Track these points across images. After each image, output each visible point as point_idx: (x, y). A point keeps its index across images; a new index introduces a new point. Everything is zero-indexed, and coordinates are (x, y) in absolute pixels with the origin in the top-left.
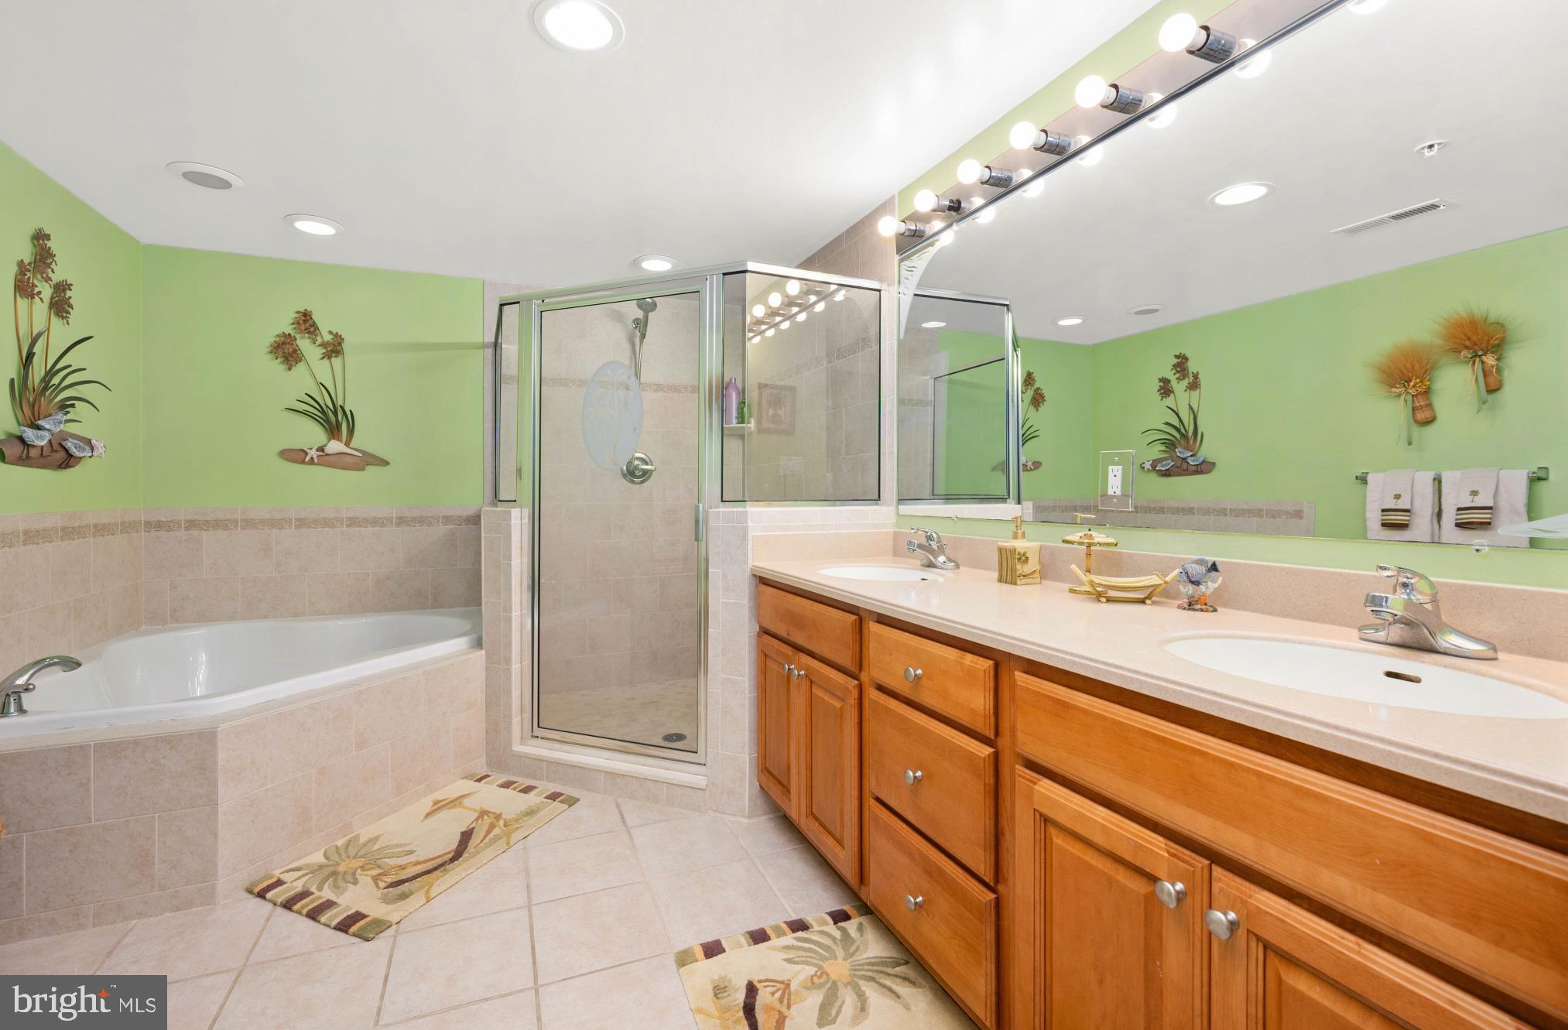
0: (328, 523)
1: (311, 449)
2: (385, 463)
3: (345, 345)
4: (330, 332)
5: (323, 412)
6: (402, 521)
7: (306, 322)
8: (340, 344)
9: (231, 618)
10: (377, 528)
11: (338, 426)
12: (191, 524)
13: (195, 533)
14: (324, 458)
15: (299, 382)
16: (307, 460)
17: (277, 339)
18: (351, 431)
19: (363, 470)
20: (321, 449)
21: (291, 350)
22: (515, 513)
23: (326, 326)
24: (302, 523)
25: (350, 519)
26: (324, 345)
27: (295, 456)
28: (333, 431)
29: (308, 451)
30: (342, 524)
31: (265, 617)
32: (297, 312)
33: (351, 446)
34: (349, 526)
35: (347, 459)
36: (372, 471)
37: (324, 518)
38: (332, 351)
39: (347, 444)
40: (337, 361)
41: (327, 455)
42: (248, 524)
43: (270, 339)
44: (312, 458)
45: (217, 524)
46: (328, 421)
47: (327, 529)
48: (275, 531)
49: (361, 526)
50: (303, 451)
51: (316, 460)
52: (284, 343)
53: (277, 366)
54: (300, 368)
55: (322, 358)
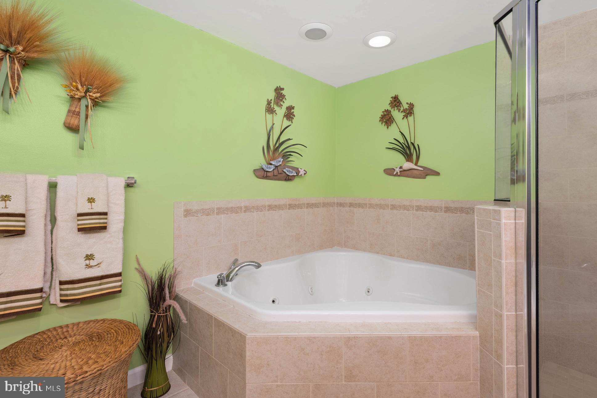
0: (405, 208)
1: (397, 168)
2: (437, 174)
3: (415, 109)
4: (407, 103)
5: (403, 148)
6: (448, 210)
7: (396, 102)
8: (412, 109)
9: (364, 250)
10: (433, 213)
11: (411, 155)
12: (351, 205)
13: (352, 208)
14: (404, 173)
15: (393, 133)
16: (395, 174)
17: (382, 114)
18: (418, 158)
19: (425, 178)
20: (401, 168)
21: (388, 118)
22: (506, 212)
23: (405, 101)
24: (393, 207)
25: (417, 206)
26: (404, 111)
27: (389, 172)
28: (409, 157)
29: (395, 169)
30: (413, 209)
31: (378, 253)
32: (392, 97)
33: (419, 164)
34: (417, 210)
35: (415, 172)
36: (430, 179)
37: (404, 205)
38: (408, 114)
39: (416, 164)
40: (411, 119)
41: (404, 170)
42: (371, 206)
43: (380, 114)
44: (397, 172)
45: (360, 205)
46: (406, 153)
47: (405, 211)
48: (382, 210)
49: (423, 211)
50: (394, 169)
51: (399, 174)
52: (385, 115)
53: (383, 127)
54: (394, 125)
55: (403, 118)
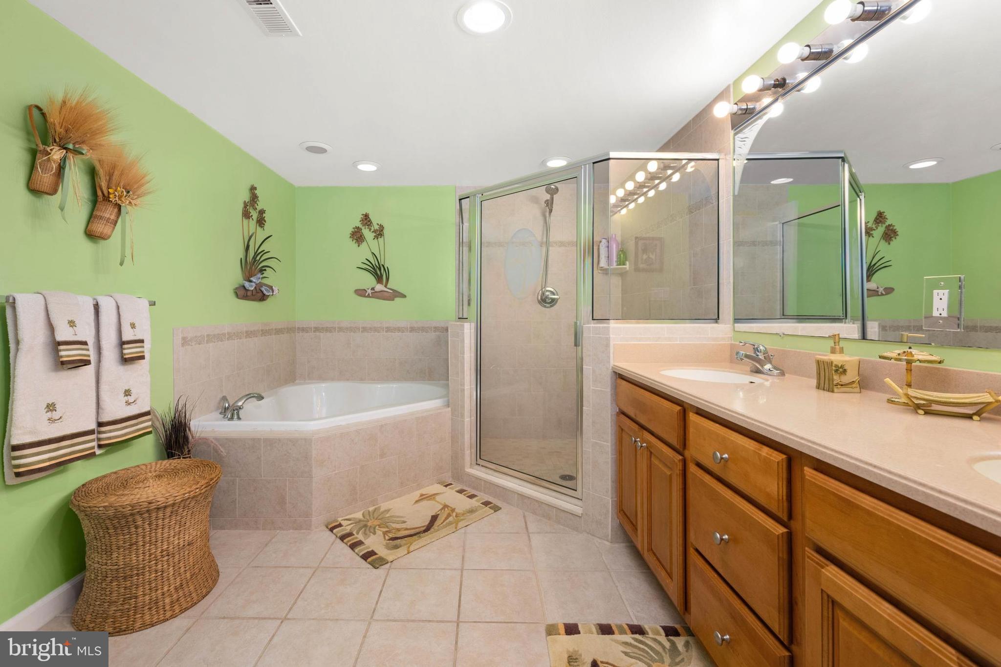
0: (376, 330)
1: (368, 289)
2: (404, 296)
3: (385, 231)
4: (378, 224)
5: (374, 269)
6: (412, 329)
7: (366, 220)
8: (382, 230)
9: (333, 379)
10: (400, 333)
11: (382, 276)
12: (317, 329)
13: (318, 334)
14: (376, 295)
15: (363, 253)
16: (366, 295)
17: (353, 230)
18: (388, 279)
19: (393, 300)
20: (373, 289)
21: (359, 235)
22: (467, 325)
23: (375, 220)
24: (365, 329)
25: (387, 328)
26: (375, 231)
27: (361, 293)
28: (379, 279)
29: (367, 290)
30: (383, 331)
31: (348, 380)
32: (363, 215)
33: (389, 286)
34: (386, 332)
35: (386, 294)
36: (398, 300)
37: (375, 327)
38: (378, 235)
39: (386, 286)
40: (381, 240)
41: (376, 292)
42: (341, 329)
43: (350, 230)
44: (369, 294)
45: (328, 330)
46: (376, 274)
47: (376, 333)
48: (352, 334)
49: (392, 332)
50: (365, 290)
51: (371, 295)
52: (356, 232)
53: (353, 245)
54: (364, 245)
55: (374, 239)
